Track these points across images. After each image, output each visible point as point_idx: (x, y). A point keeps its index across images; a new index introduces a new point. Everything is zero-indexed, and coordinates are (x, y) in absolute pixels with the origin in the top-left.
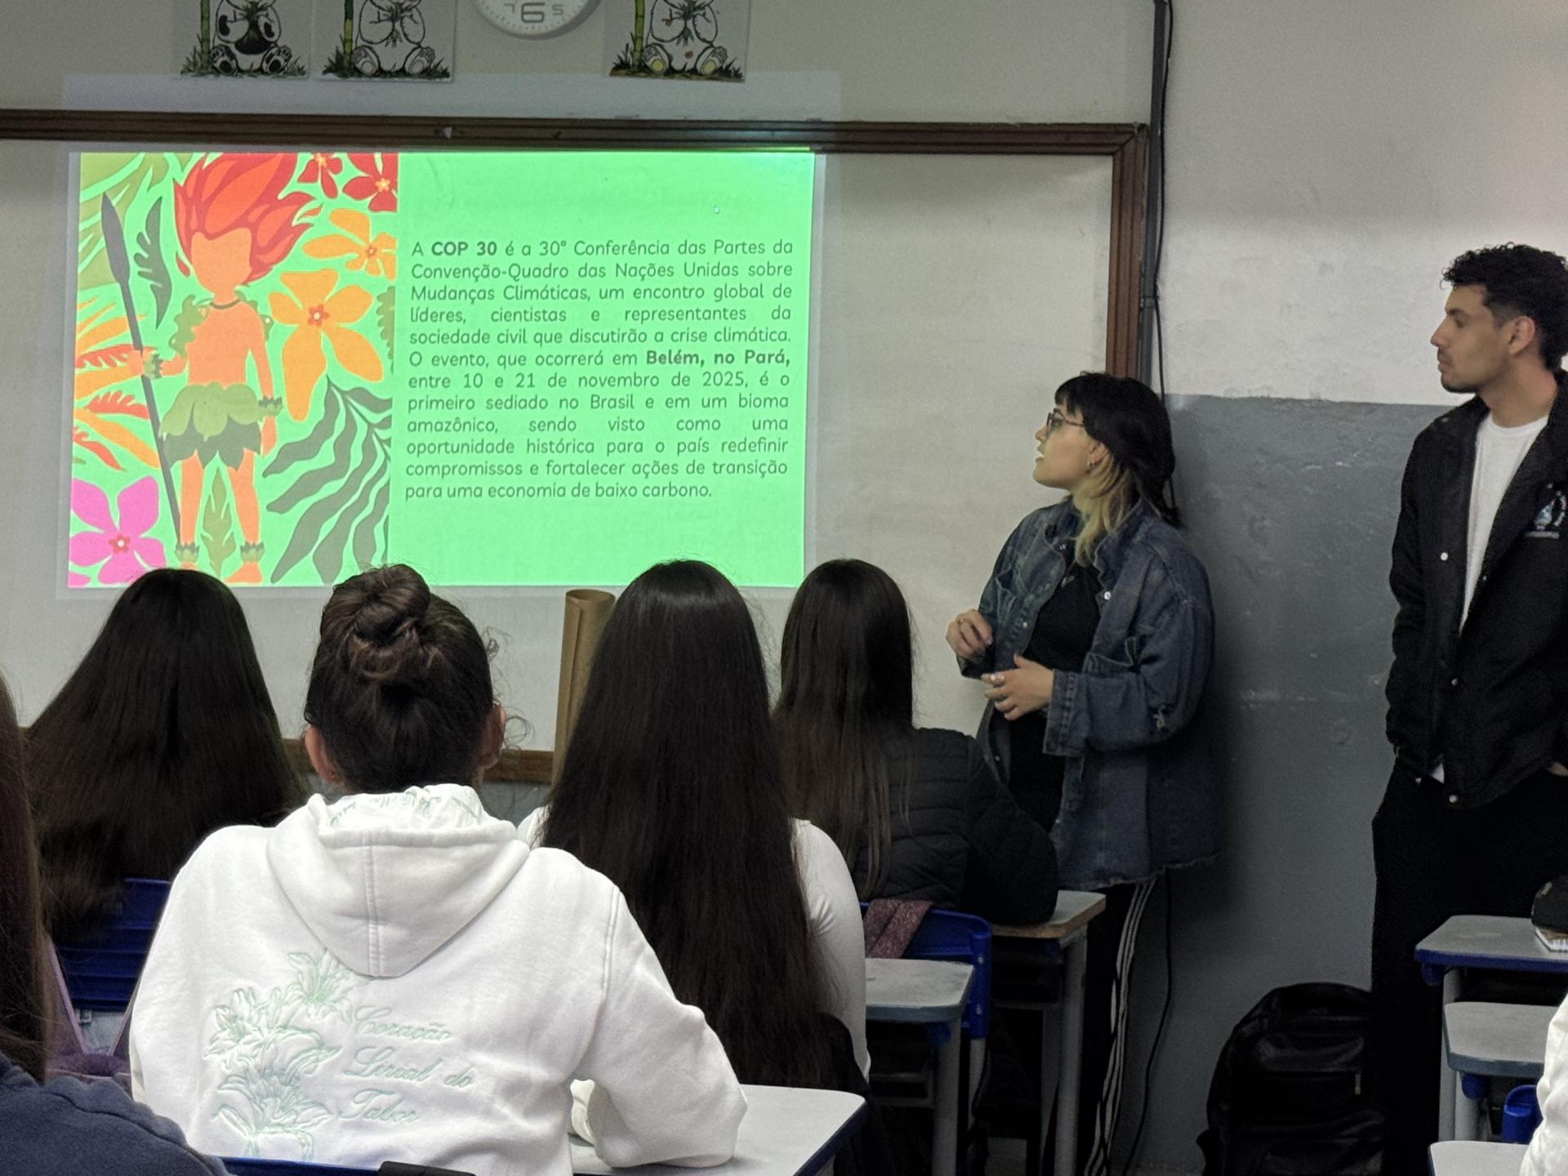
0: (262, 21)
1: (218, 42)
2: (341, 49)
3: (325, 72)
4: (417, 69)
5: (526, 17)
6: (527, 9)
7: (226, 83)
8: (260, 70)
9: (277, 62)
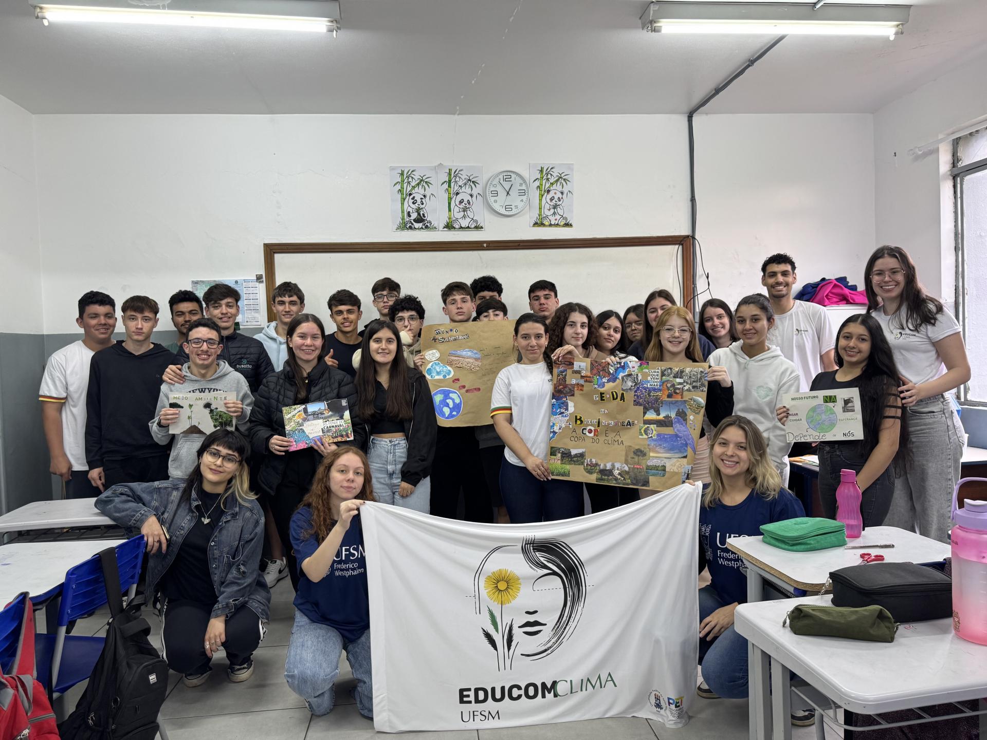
0: (422, 213)
1: (407, 220)
2: (448, 221)
3: (443, 228)
4: (473, 226)
5: (507, 209)
6: (507, 207)
7: (410, 232)
8: (422, 228)
9: (427, 226)
